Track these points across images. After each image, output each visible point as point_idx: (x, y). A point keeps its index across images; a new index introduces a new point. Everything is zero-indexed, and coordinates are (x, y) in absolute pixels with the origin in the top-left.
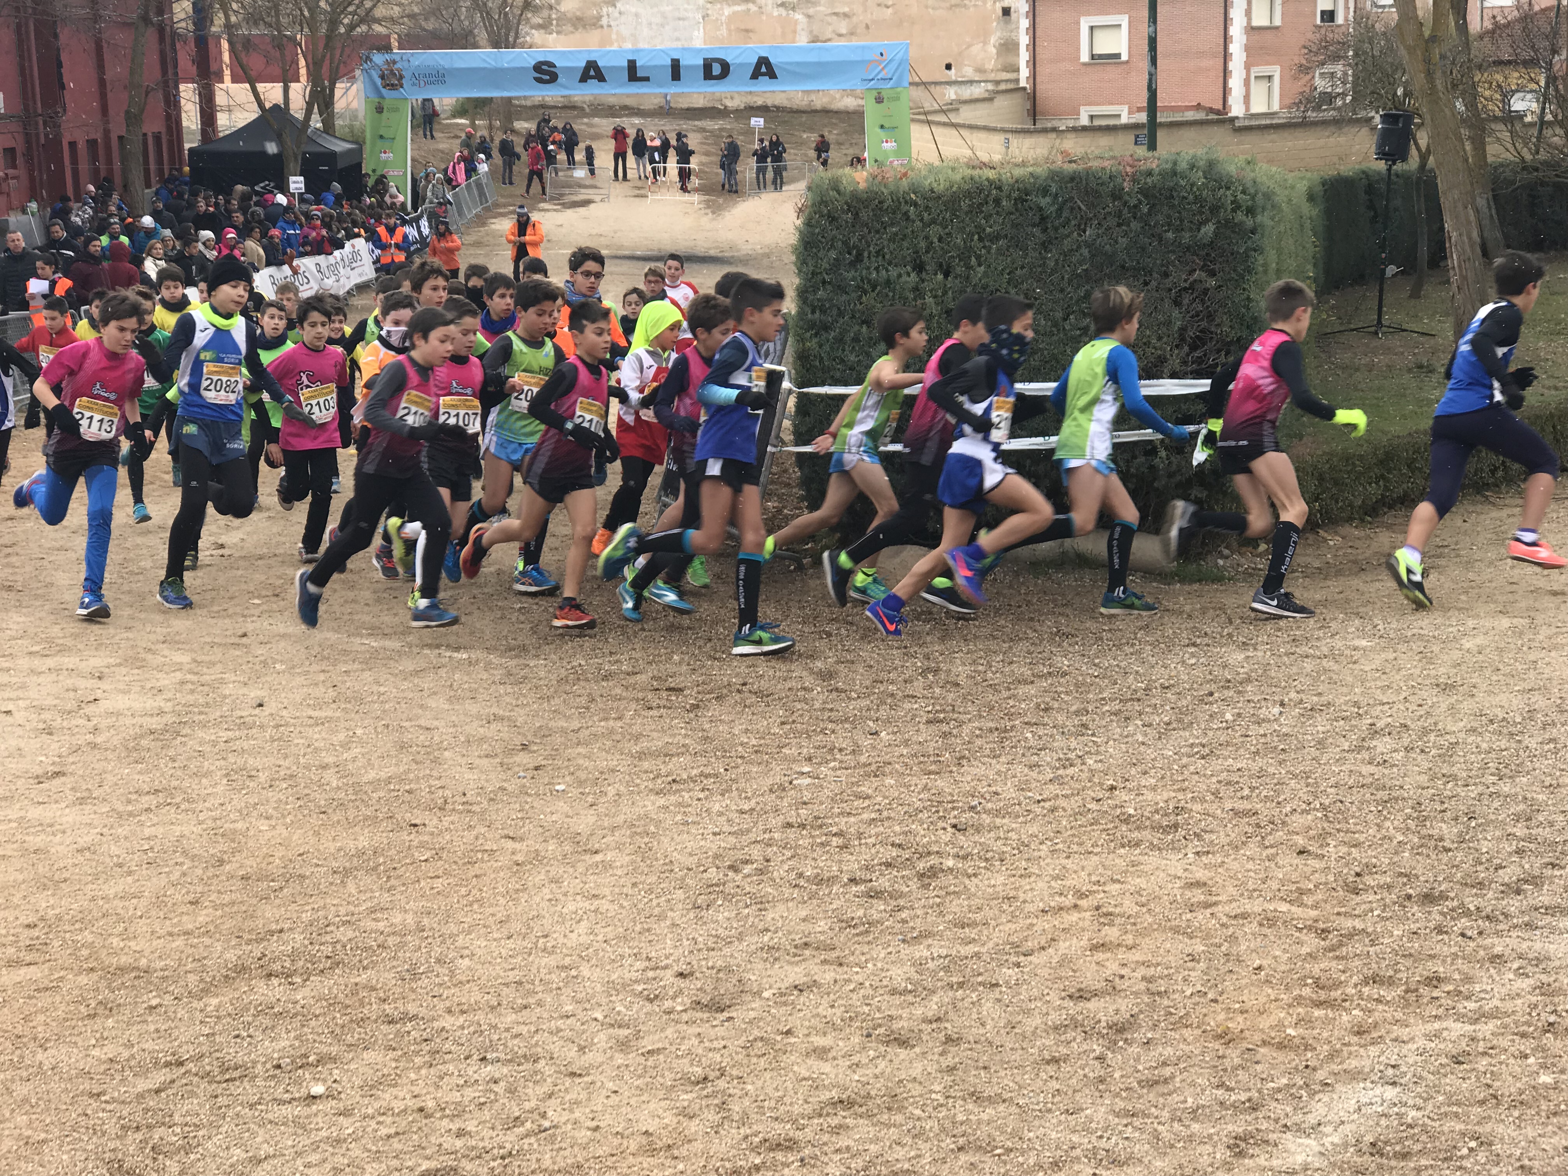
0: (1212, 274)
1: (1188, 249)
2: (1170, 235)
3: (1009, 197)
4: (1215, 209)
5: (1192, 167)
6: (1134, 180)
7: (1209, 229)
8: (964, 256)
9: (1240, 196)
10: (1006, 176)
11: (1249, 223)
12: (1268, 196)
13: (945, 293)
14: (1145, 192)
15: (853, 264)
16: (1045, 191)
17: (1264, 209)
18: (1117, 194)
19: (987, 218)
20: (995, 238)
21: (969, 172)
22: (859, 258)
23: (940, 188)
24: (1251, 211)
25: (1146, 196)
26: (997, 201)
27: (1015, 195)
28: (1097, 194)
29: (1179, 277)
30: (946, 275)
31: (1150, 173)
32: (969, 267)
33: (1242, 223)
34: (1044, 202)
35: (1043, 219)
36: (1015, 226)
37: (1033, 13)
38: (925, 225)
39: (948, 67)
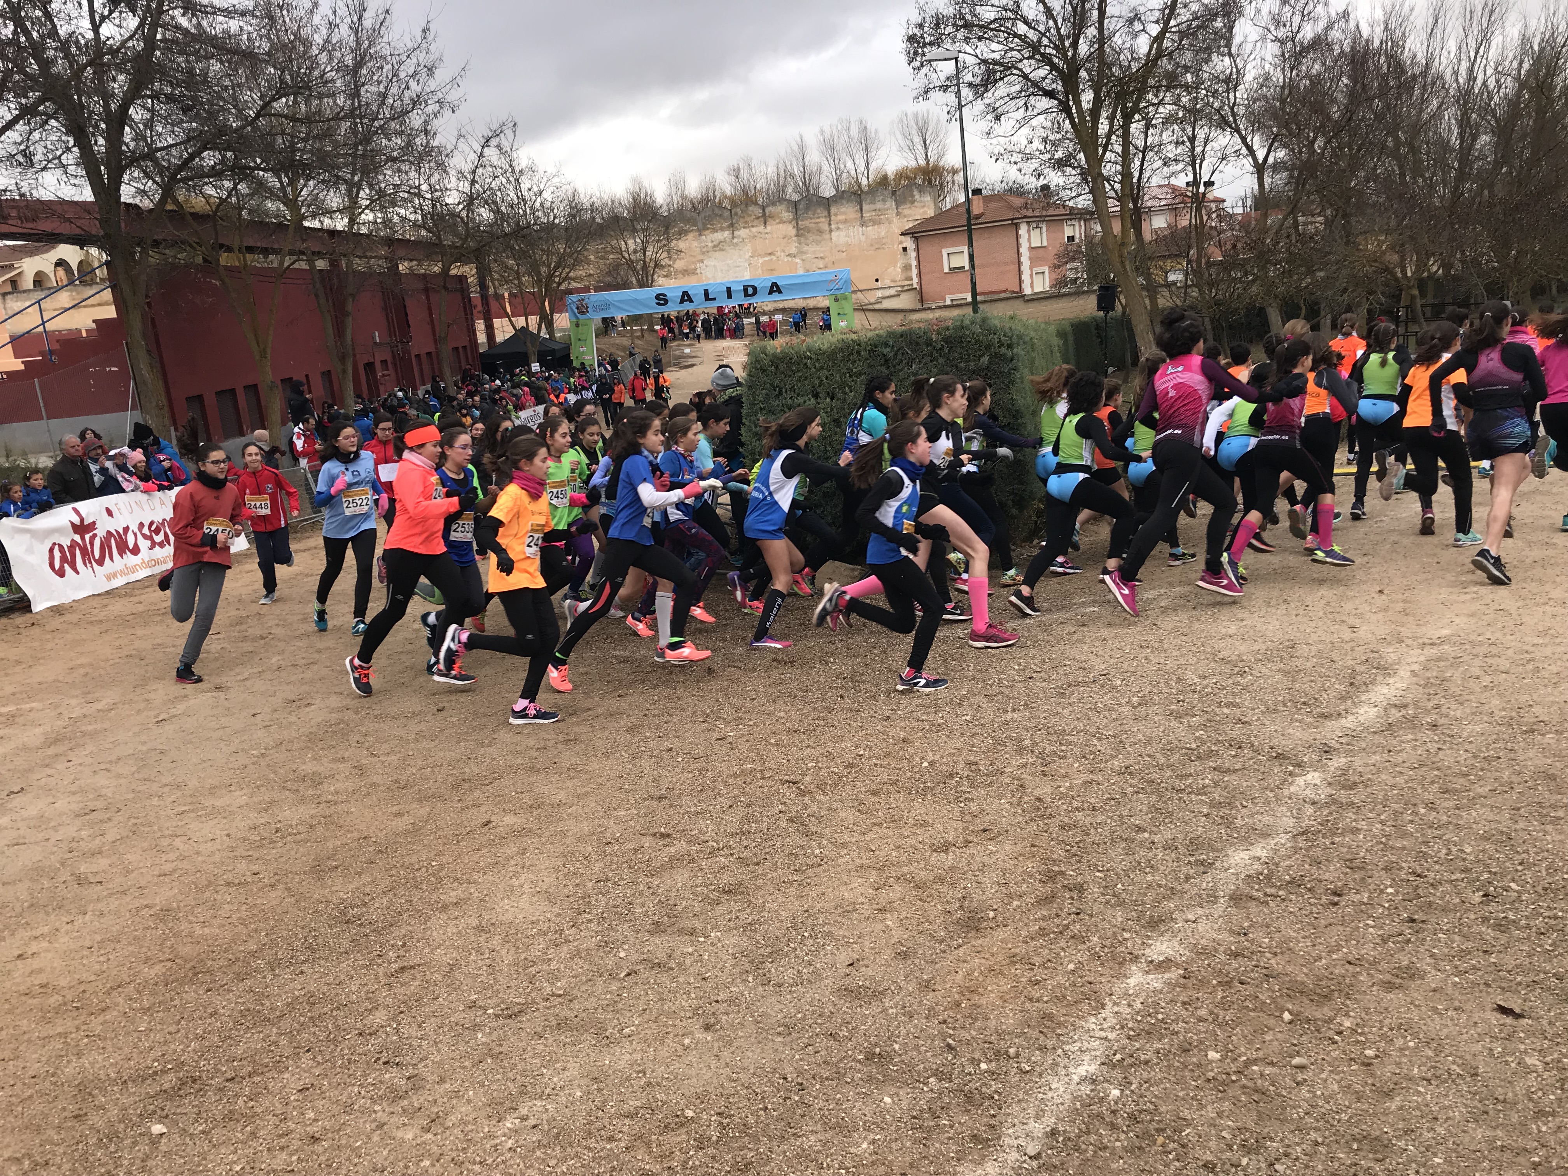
1: (974, 372)
2: (962, 365)
3: (865, 350)
4: (988, 347)
5: (973, 323)
6: (938, 333)
7: (985, 360)
8: (842, 386)
9: (1003, 338)
10: (863, 339)
11: (1010, 354)
12: (1020, 337)
13: (832, 410)
14: (946, 340)
15: (777, 397)
16: (886, 345)
17: (1018, 345)
18: (929, 342)
19: (853, 363)
20: (859, 374)
21: (840, 337)
22: (780, 393)
23: (825, 347)
24: (1010, 346)
25: (946, 343)
26: (858, 352)
27: (868, 348)
28: (917, 344)
30: (832, 399)
31: (947, 329)
32: (846, 393)
33: (1004, 355)
34: (886, 351)
35: (886, 361)
36: (870, 366)
37: (917, 249)
38: (817, 370)
39: (877, 280)
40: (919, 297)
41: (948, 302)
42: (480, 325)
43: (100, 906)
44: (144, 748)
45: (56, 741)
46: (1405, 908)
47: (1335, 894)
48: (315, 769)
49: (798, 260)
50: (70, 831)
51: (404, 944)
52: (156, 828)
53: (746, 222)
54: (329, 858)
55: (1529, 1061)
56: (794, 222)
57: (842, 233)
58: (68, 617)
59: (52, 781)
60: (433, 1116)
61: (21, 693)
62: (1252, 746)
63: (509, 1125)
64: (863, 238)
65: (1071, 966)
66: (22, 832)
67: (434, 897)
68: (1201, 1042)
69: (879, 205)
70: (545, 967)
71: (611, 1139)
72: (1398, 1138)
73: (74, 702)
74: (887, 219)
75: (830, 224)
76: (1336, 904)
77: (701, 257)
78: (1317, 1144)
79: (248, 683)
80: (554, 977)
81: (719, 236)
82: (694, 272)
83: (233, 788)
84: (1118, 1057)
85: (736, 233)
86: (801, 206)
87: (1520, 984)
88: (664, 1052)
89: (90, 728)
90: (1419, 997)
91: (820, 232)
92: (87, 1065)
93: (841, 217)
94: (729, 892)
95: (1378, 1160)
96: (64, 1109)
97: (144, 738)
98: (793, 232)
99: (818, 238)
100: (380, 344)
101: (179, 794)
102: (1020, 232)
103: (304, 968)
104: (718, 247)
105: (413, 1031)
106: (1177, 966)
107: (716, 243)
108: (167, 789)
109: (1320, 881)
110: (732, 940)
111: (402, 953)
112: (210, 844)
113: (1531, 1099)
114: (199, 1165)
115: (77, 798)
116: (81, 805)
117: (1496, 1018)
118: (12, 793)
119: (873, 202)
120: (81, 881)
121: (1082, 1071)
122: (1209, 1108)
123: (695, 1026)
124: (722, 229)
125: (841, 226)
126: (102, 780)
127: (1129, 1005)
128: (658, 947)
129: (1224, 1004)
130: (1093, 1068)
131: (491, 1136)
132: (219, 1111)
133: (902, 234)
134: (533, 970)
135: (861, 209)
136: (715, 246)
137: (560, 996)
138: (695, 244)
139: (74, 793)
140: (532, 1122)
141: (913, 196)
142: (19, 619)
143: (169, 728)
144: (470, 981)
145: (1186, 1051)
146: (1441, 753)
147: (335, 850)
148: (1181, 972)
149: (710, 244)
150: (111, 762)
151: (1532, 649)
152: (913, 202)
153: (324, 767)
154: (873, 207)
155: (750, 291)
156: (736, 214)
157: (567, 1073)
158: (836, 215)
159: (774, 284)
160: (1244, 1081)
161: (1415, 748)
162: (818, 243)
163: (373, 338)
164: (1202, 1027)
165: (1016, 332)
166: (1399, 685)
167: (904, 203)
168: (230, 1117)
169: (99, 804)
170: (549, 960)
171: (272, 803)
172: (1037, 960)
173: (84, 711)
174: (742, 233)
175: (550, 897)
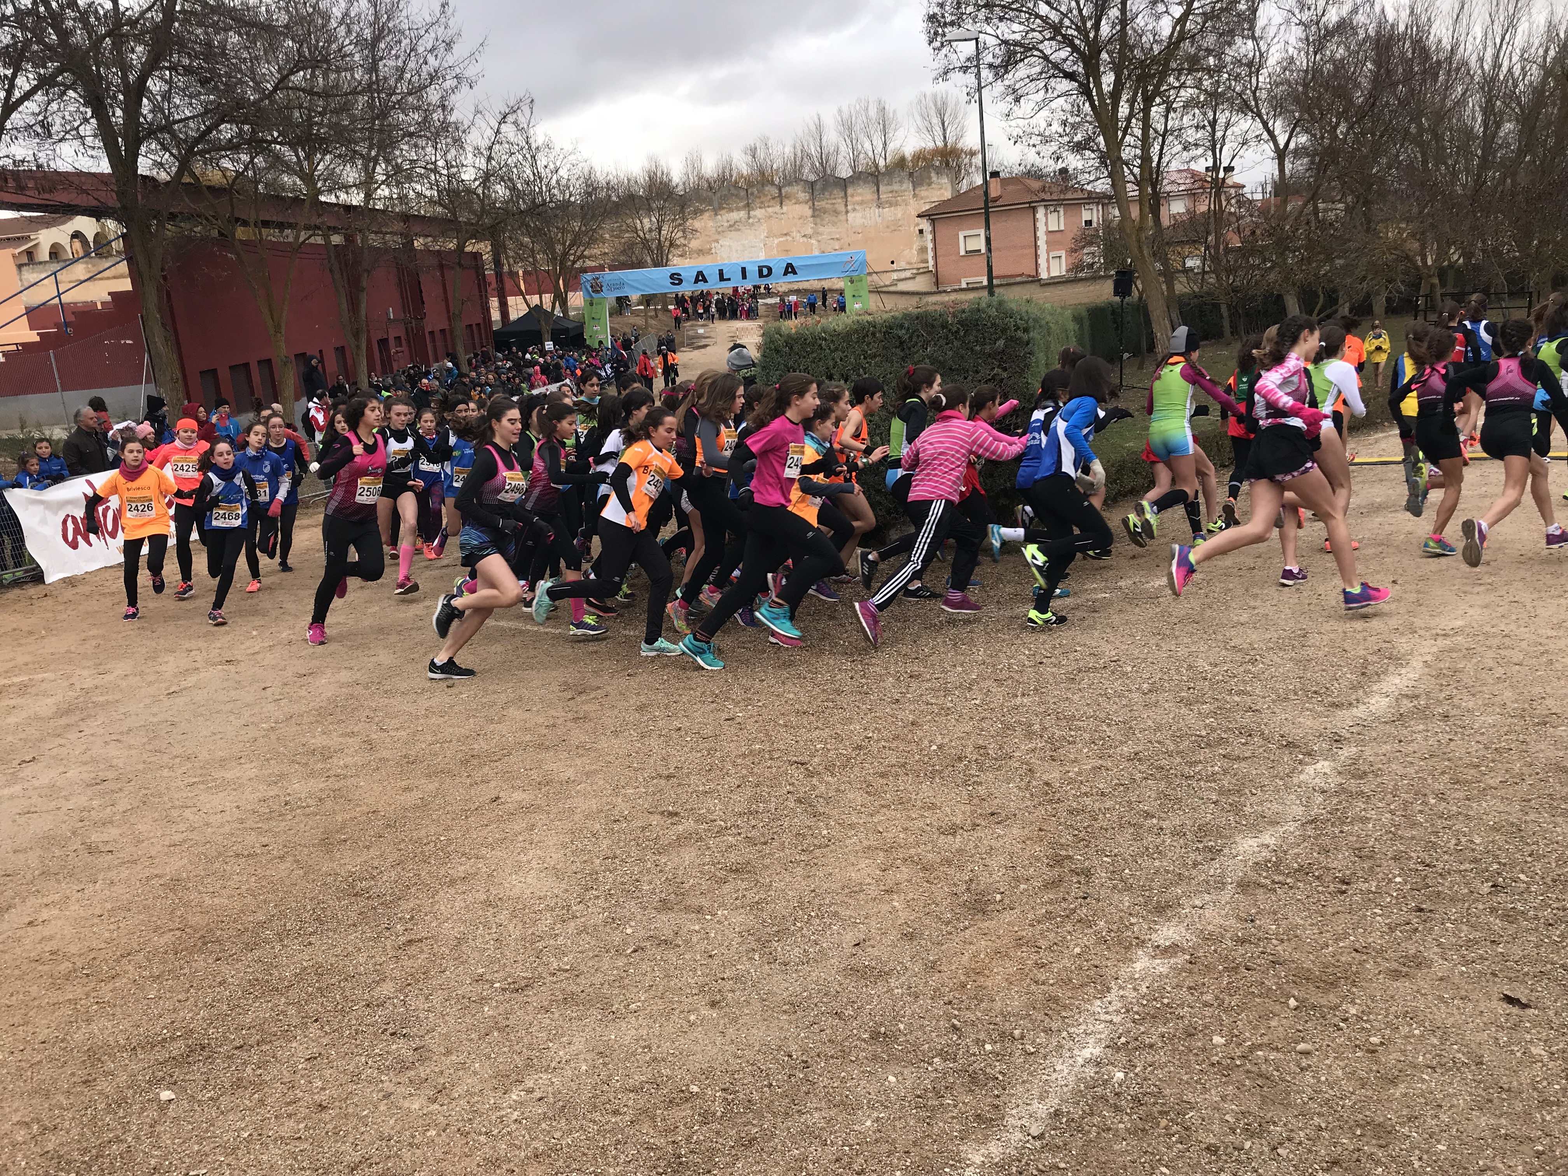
0: (1005, 369)
1: (989, 355)
2: (978, 348)
3: (880, 331)
4: (1004, 331)
5: (989, 306)
6: (954, 316)
7: (1001, 343)
8: (856, 367)
9: (1019, 322)
10: (879, 320)
11: (1025, 337)
12: (1036, 320)
14: (961, 323)
16: (901, 326)
17: (1034, 328)
18: (944, 326)
19: (868, 344)
20: (874, 356)
21: (856, 318)
23: (839, 329)
24: (1026, 330)
25: (962, 325)
26: (873, 334)
27: (884, 330)
28: (933, 326)
29: (985, 372)
31: (963, 311)
33: (1020, 338)
34: (901, 333)
35: (901, 343)
37: (934, 232)
38: (832, 351)
39: (893, 262)
40: (934, 280)
41: (964, 286)
42: (494, 303)
43: (110, 874)
44: (155, 720)
45: (68, 712)
46: (1413, 897)
47: (1344, 882)
48: (324, 743)
49: (813, 241)
50: (82, 800)
51: (412, 918)
52: (166, 799)
53: (762, 203)
54: (338, 832)
55: (1535, 1051)
56: (810, 203)
57: (858, 215)
58: (80, 589)
59: (63, 751)
60: (440, 1087)
61: (34, 663)
62: (1263, 734)
63: (515, 1097)
64: (879, 220)
65: (1077, 950)
66: (33, 800)
67: (442, 872)
68: (1206, 1027)
69: (896, 187)
70: (552, 942)
71: (616, 1113)
72: (1402, 1125)
73: (85, 673)
74: (904, 201)
75: (846, 205)
76: (1344, 892)
77: (716, 237)
78: (1320, 1129)
79: (259, 657)
80: (560, 952)
81: (735, 216)
82: (709, 252)
83: (242, 761)
84: (1123, 1040)
85: (752, 213)
86: (818, 187)
87: (1527, 974)
88: (669, 1028)
89: (101, 699)
90: (1425, 986)
91: (836, 213)
92: (96, 1031)
93: (858, 199)
94: (737, 870)
95: (1381, 1146)
96: (73, 1074)
97: (155, 710)
98: (810, 212)
99: (834, 218)
100: (394, 320)
101: (190, 765)
102: (1038, 216)
103: (312, 939)
104: (733, 226)
105: (421, 1003)
106: (1183, 951)
107: (731, 223)
108: (178, 760)
109: (1329, 869)
110: (740, 919)
111: (409, 926)
112: (219, 816)
113: (1535, 1089)
114: (207, 1131)
115: (88, 768)
116: (93, 775)
117: (1502, 1008)
118: (24, 762)
119: (889, 184)
120: (92, 850)
121: (1086, 1053)
122: (1213, 1092)
123: (701, 1002)
124: (738, 209)
125: (857, 207)
126: (113, 751)
127: (1135, 989)
128: (665, 923)
129: (1230, 990)
130: (1097, 1051)
131: (497, 1108)
132: (227, 1079)
133: (919, 216)
134: (540, 945)
135: (878, 190)
136: (731, 226)
137: (567, 970)
138: (710, 223)
139: (85, 764)
140: (537, 1094)
141: (930, 178)
142: (33, 591)
143: (180, 701)
144: (476, 955)
145: (1191, 1035)
146: (1452, 744)
147: (344, 823)
148: (1188, 957)
149: (726, 224)
150: (122, 733)
151: (1546, 641)
152: (929, 184)
153: (334, 741)
154: (890, 188)
155: (765, 272)
156: (752, 194)
157: (573, 1047)
158: (852, 196)
159: (789, 265)
160: (1248, 1066)
161: (1426, 739)
162: (834, 224)
163: (387, 314)
164: (1208, 1012)
165: (1033, 316)
166: (1411, 676)
167: (921, 184)
168: (238, 1084)
169: (110, 775)
170: (557, 935)
171: (282, 776)
172: (1043, 944)
173: (96, 682)
174: (758, 213)
175: (557, 874)
